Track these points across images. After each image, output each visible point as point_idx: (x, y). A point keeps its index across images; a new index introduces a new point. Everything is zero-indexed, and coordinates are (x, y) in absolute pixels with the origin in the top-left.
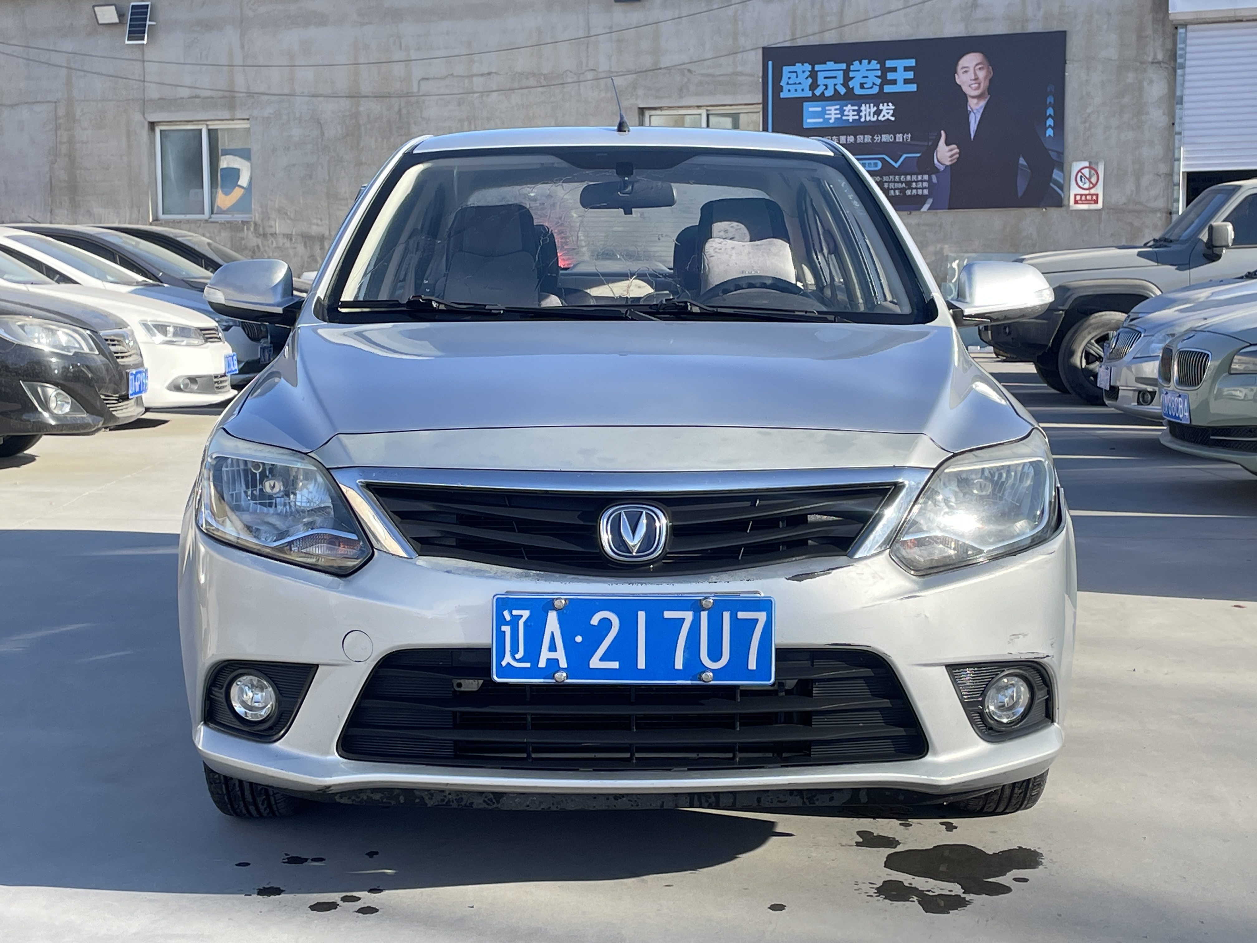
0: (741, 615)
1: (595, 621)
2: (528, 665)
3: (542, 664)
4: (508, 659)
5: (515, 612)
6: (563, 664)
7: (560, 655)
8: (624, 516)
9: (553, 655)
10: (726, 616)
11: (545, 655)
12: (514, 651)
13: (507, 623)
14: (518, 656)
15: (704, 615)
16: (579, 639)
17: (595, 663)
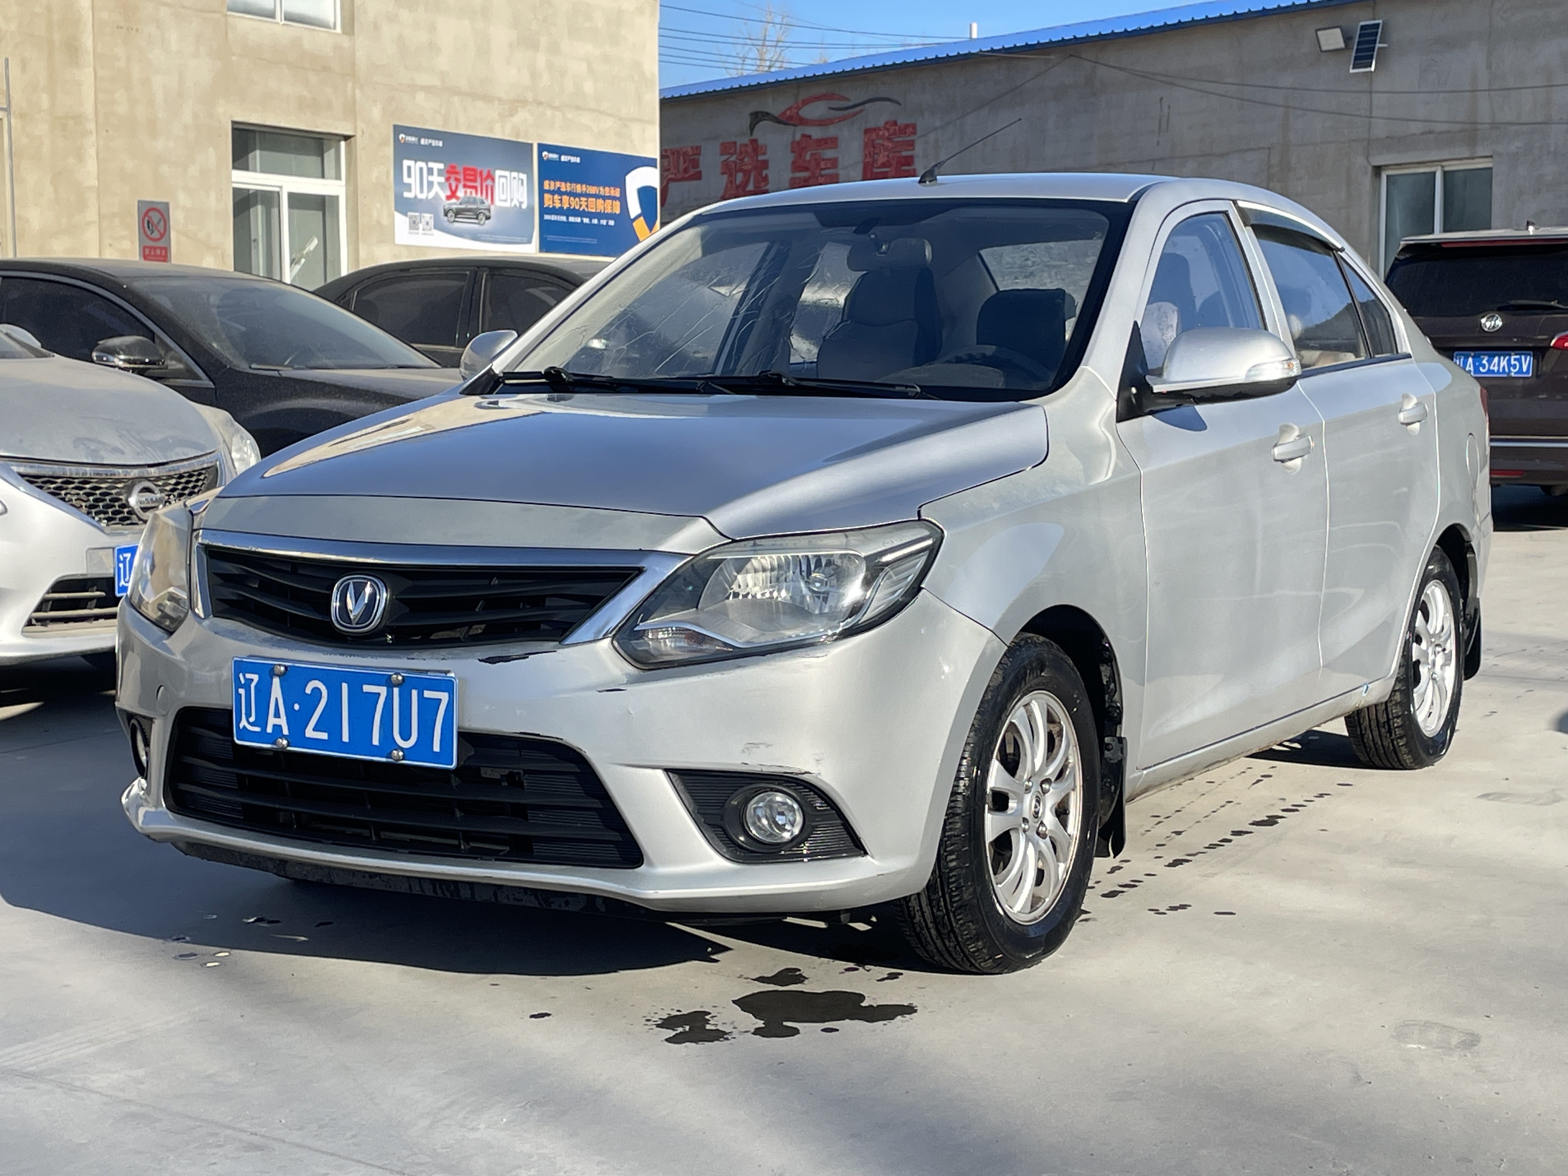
0: (428, 694)
1: (308, 690)
2: (257, 729)
3: (269, 730)
4: (244, 723)
5: (248, 676)
6: (286, 731)
7: (283, 721)
8: (351, 587)
9: (277, 721)
10: (414, 693)
11: (272, 721)
12: (248, 715)
13: (242, 686)
14: (252, 719)
15: (396, 690)
16: (297, 707)
17: (310, 733)
